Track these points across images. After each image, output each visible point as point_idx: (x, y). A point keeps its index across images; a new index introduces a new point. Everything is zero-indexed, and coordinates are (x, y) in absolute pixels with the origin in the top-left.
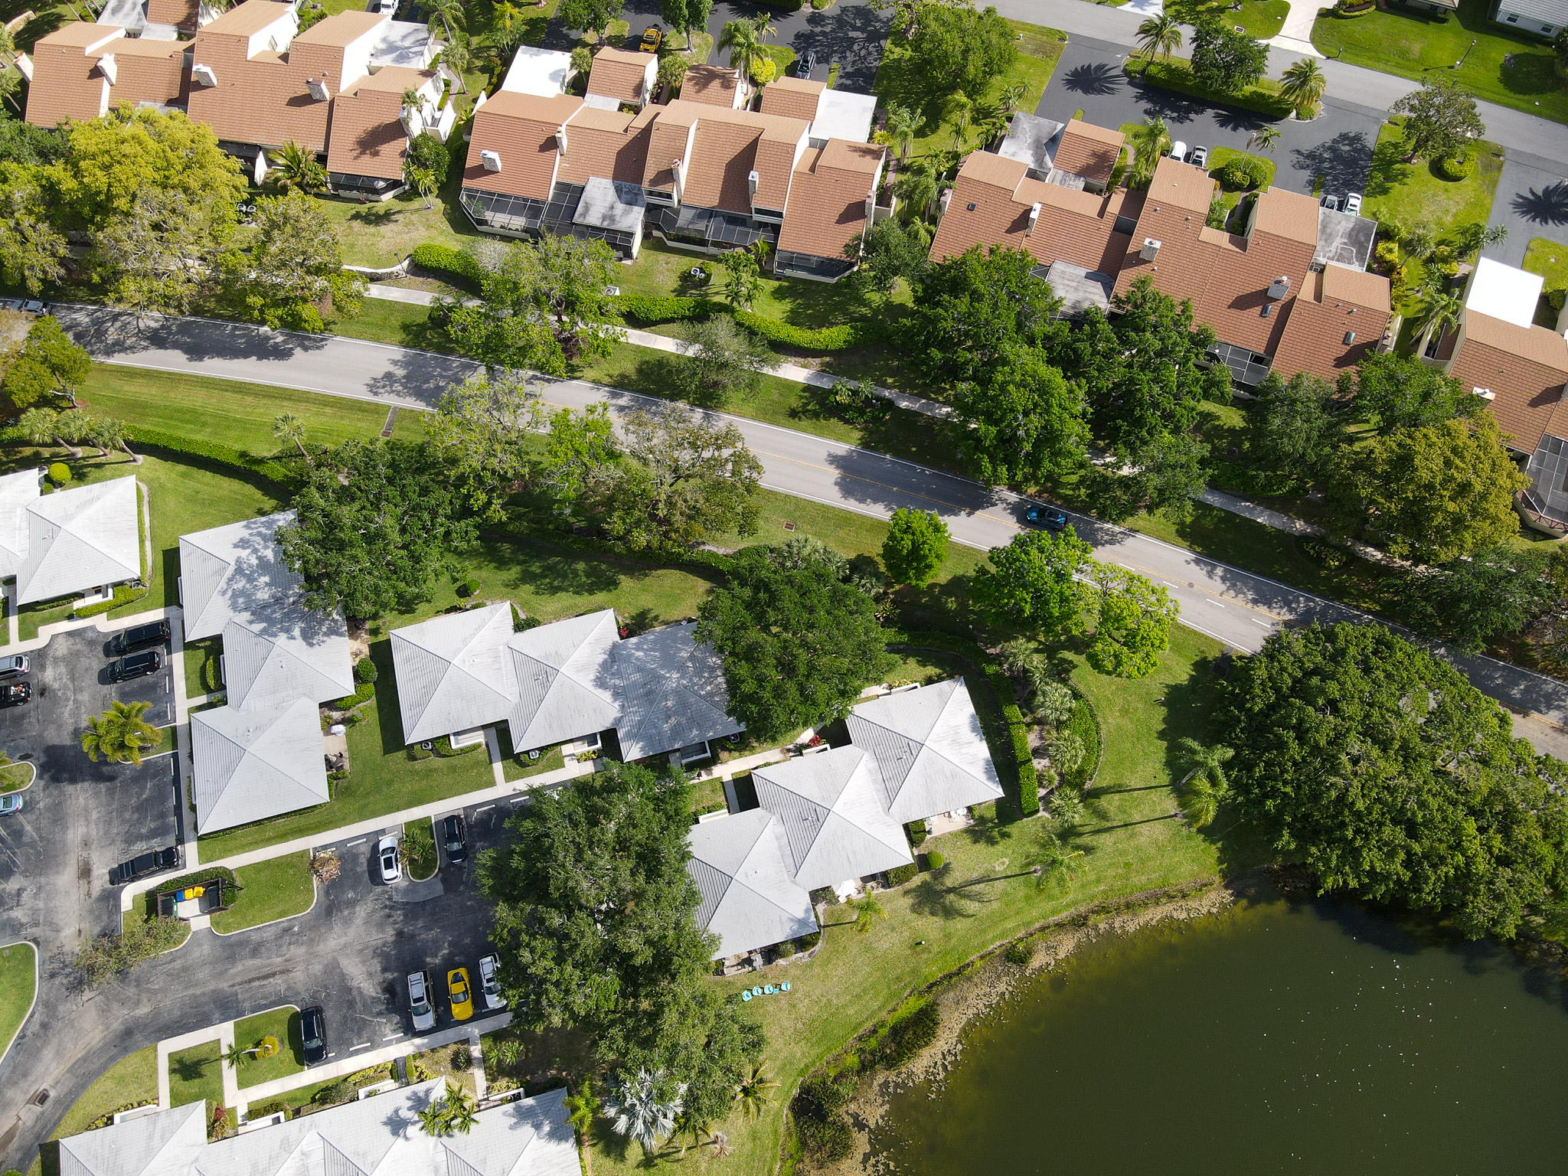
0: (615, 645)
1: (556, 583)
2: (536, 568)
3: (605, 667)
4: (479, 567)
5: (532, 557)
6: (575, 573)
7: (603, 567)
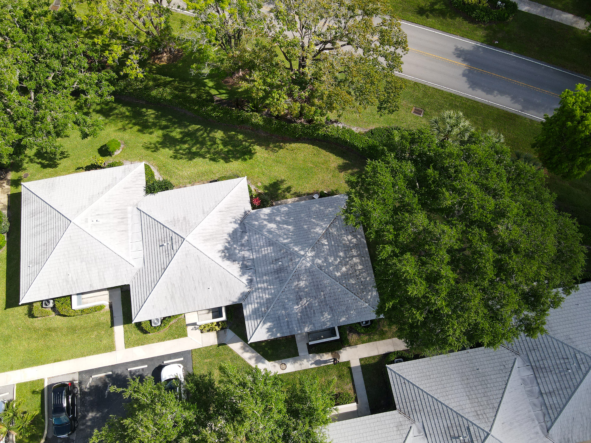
0: (246, 214)
1: (194, 149)
2: (176, 133)
3: (234, 236)
4: (124, 129)
5: (174, 123)
6: (213, 141)
7: (240, 137)
